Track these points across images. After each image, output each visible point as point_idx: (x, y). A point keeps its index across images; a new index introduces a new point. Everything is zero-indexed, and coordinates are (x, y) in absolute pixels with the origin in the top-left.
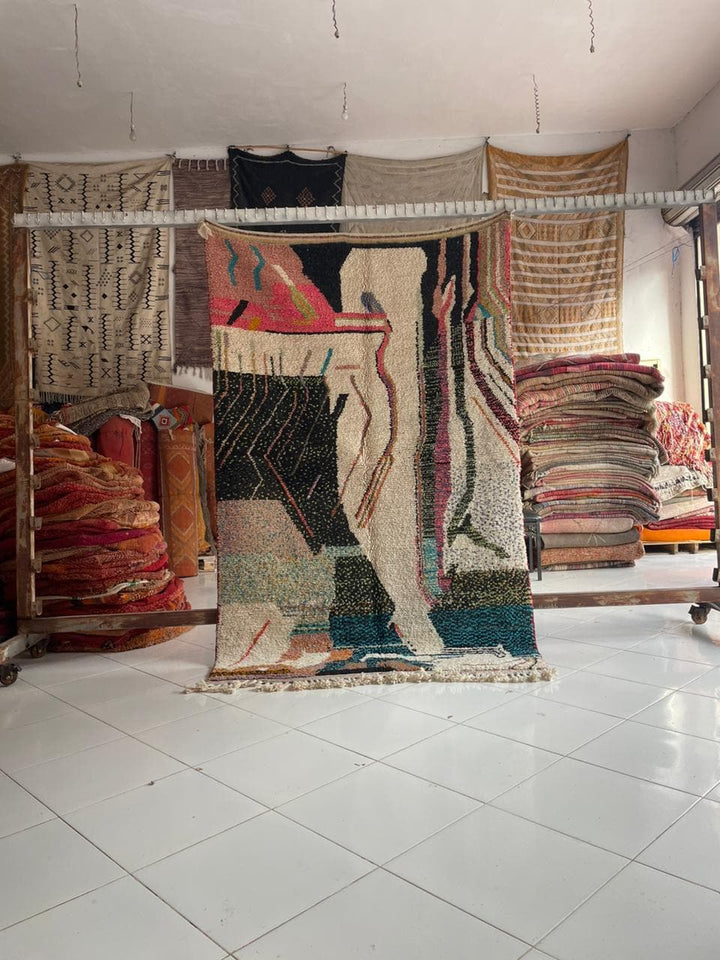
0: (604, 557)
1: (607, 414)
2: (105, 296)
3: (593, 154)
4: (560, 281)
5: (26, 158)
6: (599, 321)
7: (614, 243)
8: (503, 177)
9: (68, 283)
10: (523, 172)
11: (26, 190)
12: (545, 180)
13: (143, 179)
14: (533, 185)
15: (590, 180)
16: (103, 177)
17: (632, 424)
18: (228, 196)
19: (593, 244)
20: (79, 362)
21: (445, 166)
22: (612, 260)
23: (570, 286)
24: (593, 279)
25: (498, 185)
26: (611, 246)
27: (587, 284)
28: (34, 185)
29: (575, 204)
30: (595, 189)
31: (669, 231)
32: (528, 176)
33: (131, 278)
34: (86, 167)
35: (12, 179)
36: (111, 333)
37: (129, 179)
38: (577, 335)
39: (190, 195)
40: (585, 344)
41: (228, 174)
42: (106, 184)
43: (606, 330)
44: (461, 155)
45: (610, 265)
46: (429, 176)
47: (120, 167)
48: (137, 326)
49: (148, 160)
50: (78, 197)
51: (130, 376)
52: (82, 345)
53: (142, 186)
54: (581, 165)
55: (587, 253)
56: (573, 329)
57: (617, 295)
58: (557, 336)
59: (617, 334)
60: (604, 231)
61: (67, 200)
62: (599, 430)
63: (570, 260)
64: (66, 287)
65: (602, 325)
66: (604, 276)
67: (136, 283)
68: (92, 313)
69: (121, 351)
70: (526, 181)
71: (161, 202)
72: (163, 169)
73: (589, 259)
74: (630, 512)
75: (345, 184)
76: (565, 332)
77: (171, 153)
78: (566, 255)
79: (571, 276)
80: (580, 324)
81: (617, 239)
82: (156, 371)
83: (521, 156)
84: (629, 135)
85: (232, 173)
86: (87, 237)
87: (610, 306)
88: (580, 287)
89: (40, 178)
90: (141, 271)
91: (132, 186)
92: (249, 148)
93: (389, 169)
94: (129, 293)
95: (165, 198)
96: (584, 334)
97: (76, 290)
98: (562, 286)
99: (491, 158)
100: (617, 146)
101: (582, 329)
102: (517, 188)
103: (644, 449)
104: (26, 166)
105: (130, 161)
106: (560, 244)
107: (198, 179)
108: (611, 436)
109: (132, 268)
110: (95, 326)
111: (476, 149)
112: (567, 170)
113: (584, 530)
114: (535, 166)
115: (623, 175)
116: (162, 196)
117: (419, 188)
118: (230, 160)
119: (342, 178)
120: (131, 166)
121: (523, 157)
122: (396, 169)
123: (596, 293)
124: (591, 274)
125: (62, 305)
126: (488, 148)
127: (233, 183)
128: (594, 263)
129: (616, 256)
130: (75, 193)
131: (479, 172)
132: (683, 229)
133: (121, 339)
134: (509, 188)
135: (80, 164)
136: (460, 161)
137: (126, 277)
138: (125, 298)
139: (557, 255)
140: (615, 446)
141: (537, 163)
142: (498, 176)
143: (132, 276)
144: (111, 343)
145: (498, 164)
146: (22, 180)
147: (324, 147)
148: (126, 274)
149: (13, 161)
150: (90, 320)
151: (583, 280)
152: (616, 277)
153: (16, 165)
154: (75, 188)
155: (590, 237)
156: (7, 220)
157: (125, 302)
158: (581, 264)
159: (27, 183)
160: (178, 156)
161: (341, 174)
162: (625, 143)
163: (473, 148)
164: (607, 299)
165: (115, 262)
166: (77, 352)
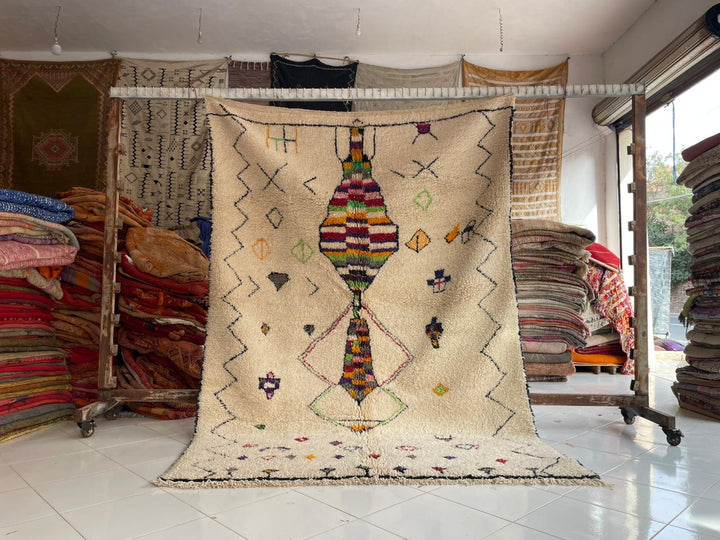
0: (543, 372)
1: (549, 261)
2: (172, 159)
3: (541, 71)
5: (120, 55)
6: (543, 194)
7: (556, 137)
8: (474, 84)
9: (146, 148)
10: (489, 81)
11: (119, 78)
13: (205, 75)
16: (177, 72)
17: (568, 270)
19: (540, 137)
20: (150, 207)
21: (431, 74)
22: (554, 149)
23: (521, 167)
24: (539, 162)
26: (553, 138)
27: (535, 166)
28: (125, 75)
29: (535, 92)
31: (597, 128)
32: (492, 85)
34: (165, 64)
35: (109, 70)
36: (175, 187)
37: (196, 74)
38: (527, 203)
40: (532, 211)
41: (269, 73)
42: (179, 76)
43: (548, 201)
44: (444, 67)
45: (552, 153)
46: (419, 82)
47: (191, 65)
48: (195, 182)
49: (211, 60)
51: (187, 219)
52: (153, 194)
53: (207, 78)
54: (532, 78)
55: (535, 143)
56: (523, 199)
57: (557, 175)
59: (557, 204)
60: (548, 127)
62: (542, 272)
63: (522, 148)
64: (143, 150)
65: (546, 197)
66: (547, 161)
67: (196, 150)
68: (161, 171)
69: (181, 200)
72: (221, 68)
73: (537, 147)
74: (564, 339)
76: (517, 201)
77: (228, 57)
78: (520, 144)
79: (523, 159)
80: (528, 196)
81: (558, 134)
83: (488, 70)
84: (569, 58)
85: (272, 72)
86: (162, 114)
87: (551, 183)
88: (529, 170)
89: (130, 70)
90: (201, 141)
91: (198, 79)
92: (287, 55)
93: (390, 75)
94: (190, 157)
96: (532, 203)
97: (151, 154)
98: (516, 167)
99: (466, 72)
100: (560, 66)
101: (530, 200)
103: (576, 290)
104: (120, 61)
105: (198, 61)
106: (515, 136)
107: (247, 76)
108: (551, 278)
109: (194, 139)
110: (163, 181)
111: (453, 64)
112: (521, 81)
113: (528, 350)
114: (498, 77)
118: (271, 63)
119: (355, 79)
120: (198, 64)
121: (490, 71)
122: (394, 76)
123: (542, 173)
124: (538, 158)
125: (140, 165)
126: (463, 62)
127: (273, 80)
128: (541, 150)
130: (155, 82)
131: (456, 79)
132: (608, 128)
133: (182, 192)
135: (160, 61)
136: (441, 72)
138: (187, 160)
140: (553, 286)
141: (499, 75)
142: (470, 84)
143: (194, 145)
144: (174, 194)
145: (470, 75)
146: (117, 70)
147: (342, 57)
148: (189, 144)
149: (110, 57)
150: (160, 176)
151: (532, 163)
152: (557, 161)
153: (113, 60)
154: (155, 79)
155: (538, 131)
156: (103, 100)
157: (187, 164)
158: (530, 151)
159: (119, 73)
160: (233, 58)
161: (354, 77)
162: (566, 63)
163: (453, 62)
164: (549, 178)
165: (181, 134)
166: (149, 200)
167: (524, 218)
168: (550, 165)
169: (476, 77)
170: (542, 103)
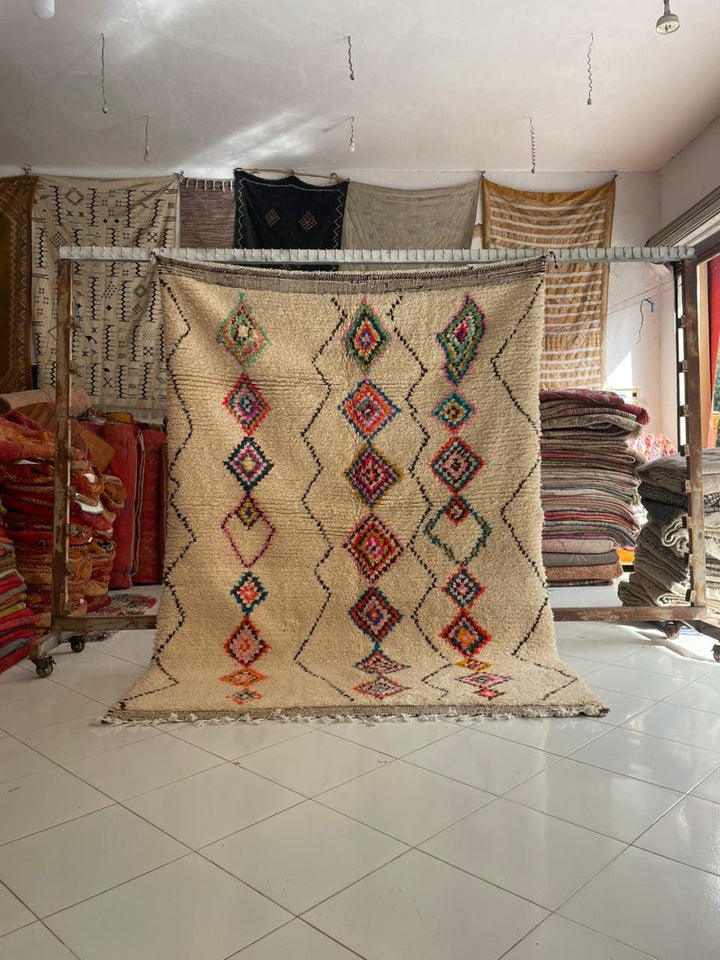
0: (585, 576)
2: (109, 308)
3: (583, 192)
4: (547, 311)
5: (36, 170)
6: (584, 350)
7: (599, 277)
8: (497, 210)
10: (516, 206)
11: (35, 202)
12: (536, 215)
13: (148, 197)
14: (525, 219)
15: (578, 216)
16: (112, 193)
18: (233, 216)
19: (580, 277)
20: (80, 371)
21: (443, 196)
22: (597, 292)
23: (557, 316)
24: (579, 310)
25: (492, 217)
26: (596, 279)
27: (573, 314)
28: (43, 197)
30: (583, 225)
31: (650, 267)
32: (520, 211)
33: (135, 291)
34: (96, 182)
35: (22, 190)
36: (114, 344)
37: (137, 196)
38: (563, 362)
39: (196, 213)
40: (570, 371)
41: (234, 195)
42: (114, 199)
43: (590, 359)
44: (459, 187)
46: (428, 205)
47: (129, 184)
48: (140, 339)
49: (156, 178)
50: (86, 211)
51: (131, 386)
52: (85, 354)
53: (150, 203)
54: (571, 202)
55: (574, 285)
56: (559, 356)
57: (601, 326)
58: (545, 362)
59: (600, 362)
60: (590, 265)
61: (76, 213)
63: (557, 291)
65: (587, 354)
66: (589, 308)
67: (140, 296)
68: (96, 324)
69: (123, 362)
70: (518, 214)
71: (167, 219)
72: (170, 188)
73: (576, 291)
74: (610, 535)
75: (346, 210)
76: (552, 359)
77: (179, 172)
78: (554, 287)
79: (558, 306)
80: (565, 352)
81: (603, 274)
82: (158, 383)
83: (515, 191)
84: (616, 176)
85: (237, 194)
87: (594, 337)
88: (566, 318)
89: (49, 191)
90: (146, 284)
91: (140, 202)
92: (256, 171)
93: (389, 198)
94: (133, 306)
95: (172, 215)
96: (569, 362)
97: (80, 301)
98: (549, 316)
99: (487, 193)
100: (605, 186)
101: (568, 357)
102: (511, 222)
104: (36, 178)
105: (140, 178)
106: (549, 276)
107: (205, 198)
109: (137, 282)
110: (99, 336)
111: (471, 183)
112: (557, 205)
113: (568, 551)
114: (527, 201)
115: (609, 214)
116: (169, 213)
117: (417, 217)
118: (236, 181)
119: (344, 203)
120: (139, 183)
121: (516, 192)
122: (396, 198)
123: (580, 323)
124: (578, 305)
126: (484, 182)
127: (238, 204)
128: (580, 295)
130: (84, 207)
131: (474, 203)
132: (664, 267)
133: (124, 351)
134: (501, 220)
135: (89, 179)
136: (456, 193)
137: (131, 290)
138: (129, 310)
140: (601, 474)
141: (529, 198)
142: (492, 209)
143: (137, 289)
144: (113, 353)
145: (492, 198)
146: (32, 192)
147: (328, 174)
148: (131, 287)
149: (23, 173)
150: (94, 330)
151: (569, 311)
152: (601, 309)
153: (26, 177)
154: (84, 202)
155: (577, 270)
156: (15, 230)
157: (129, 314)
158: (568, 296)
159: (36, 195)
160: (185, 175)
161: (344, 200)
162: (612, 183)
163: (469, 181)
164: (592, 330)
165: (121, 275)
166: (81, 361)
167: (559, 380)
168: (592, 312)
169: (500, 201)
170: (583, 234)
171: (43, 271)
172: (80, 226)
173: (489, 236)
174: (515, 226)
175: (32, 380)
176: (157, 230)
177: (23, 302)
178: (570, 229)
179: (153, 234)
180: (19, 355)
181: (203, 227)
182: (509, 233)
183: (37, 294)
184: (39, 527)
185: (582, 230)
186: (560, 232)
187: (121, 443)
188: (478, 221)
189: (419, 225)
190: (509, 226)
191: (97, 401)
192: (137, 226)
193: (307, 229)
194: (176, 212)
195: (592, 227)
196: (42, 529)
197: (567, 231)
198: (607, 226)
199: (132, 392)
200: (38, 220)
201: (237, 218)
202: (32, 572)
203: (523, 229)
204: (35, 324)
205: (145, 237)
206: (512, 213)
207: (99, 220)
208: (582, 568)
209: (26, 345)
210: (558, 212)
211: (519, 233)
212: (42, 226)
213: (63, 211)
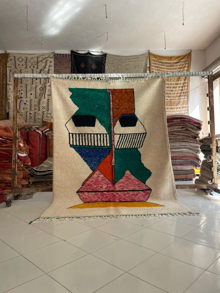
0: (184, 178)
2: (31, 94)
3: (181, 56)
4: (170, 94)
5: (8, 51)
6: (182, 106)
7: (187, 83)
8: (154, 62)
9: (20, 90)
10: (160, 61)
11: (8, 61)
12: (166, 64)
14: (163, 65)
15: (180, 64)
16: (32, 58)
17: (193, 137)
18: (70, 65)
19: (181, 83)
20: (23, 114)
21: (137, 58)
22: (186, 88)
23: (173, 95)
24: (180, 93)
25: (152, 64)
26: (186, 84)
27: (179, 95)
28: (11, 60)
30: (181, 66)
32: (161, 62)
33: (40, 89)
34: (27, 55)
35: (4, 58)
36: (33, 106)
37: (40, 59)
38: (175, 110)
39: (59, 64)
40: (178, 113)
41: (70, 58)
42: (33, 60)
43: (184, 109)
44: (142, 55)
45: (185, 89)
46: (131, 61)
47: (38, 55)
48: (41, 104)
49: (46, 53)
50: (24, 64)
51: (38, 119)
52: (24, 109)
53: (45, 60)
54: (177, 59)
55: (179, 86)
56: (174, 108)
57: (188, 98)
58: (169, 110)
59: (187, 110)
60: (184, 79)
61: (21, 65)
62: (182, 139)
65: (183, 107)
66: (183, 93)
67: (41, 90)
68: (27, 99)
69: (36, 111)
70: (161, 63)
71: (50, 66)
72: (51, 56)
73: (179, 87)
74: (192, 164)
75: (106, 63)
76: (170, 108)
77: (53, 52)
78: (172, 86)
79: (174, 92)
81: (188, 82)
82: (47, 118)
83: (159, 56)
84: (191, 51)
85: (72, 58)
87: (185, 102)
88: (176, 96)
89: (13, 58)
90: (43, 87)
91: (41, 61)
92: (77, 51)
93: (119, 59)
94: (39, 94)
96: (178, 110)
97: (22, 92)
98: (171, 95)
99: (151, 57)
100: (188, 54)
101: (177, 108)
103: (196, 145)
104: (8, 54)
105: (41, 54)
106: (171, 83)
107: (61, 60)
108: (186, 141)
109: (40, 86)
110: (28, 103)
113: (178, 169)
114: (163, 59)
115: (189, 63)
116: (50, 64)
117: (128, 65)
118: (71, 54)
119: (105, 61)
120: (41, 55)
121: (160, 56)
122: (122, 59)
123: (181, 97)
124: (180, 92)
126: (149, 54)
127: (72, 61)
128: (181, 88)
129: (187, 87)
130: (23, 63)
131: (147, 60)
133: (36, 108)
134: (155, 65)
135: (25, 54)
136: (141, 57)
137: (38, 89)
138: (38, 95)
139: (169, 86)
140: (187, 144)
142: (152, 62)
143: (40, 88)
144: (33, 108)
145: (152, 58)
146: (7, 58)
147: (101, 51)
148: (38, 88)
149: (4, 52)
150: (27, 101)
151: (177, 94)
152: (187, 93)
153: (5, 54)
154: (23, 61)
155: (180, 81)
156: (2, 70)
157: (38, 96)
158: (176, 89)
159: (8, 59)
160: (55, 52)
161: (105, 59)
162: (190, 53)
163: (145, 53)
164: (185, 100)
165: (35, 84)
166: (22, 111)
169: (155, 59)
170: (181, 69)
171: (11, 83)
172: (22, 69)
173: (151, 70)
174: (160, 67)
175: (7, 117)
176: (46, 70)
177: (4, 92)
178: (177, 68)
179: (45, 71)
180: (3, 109)
181: (61, 69)
182: (158, 69)
183: (9, 90)
184: (4, 161)
185: (181, 68)
186: (174, 69)
187: (34, 136)
188: (148, 66)
189: (129, 67)
190: (158, 67)
191: (27, 123)
192: (40, 68)
193: (94, 69)
194: (53, 64)
195: (184, 67)
196: (5, 162)
197: (176, 69)
198: (189, 66)
199: (39, 120)
200: (9, 67)
201: (71, 66)
202: (2, 176)
203: (162, 68)
204: (8, 99)
205: (43, 72)
206: (159, 63)
207: (28, 67)
208: (183, 175)
209: (5, 106)
210: (173, 62)
211: (161, 69)
212: (10, 69)
213: (17, 64)
